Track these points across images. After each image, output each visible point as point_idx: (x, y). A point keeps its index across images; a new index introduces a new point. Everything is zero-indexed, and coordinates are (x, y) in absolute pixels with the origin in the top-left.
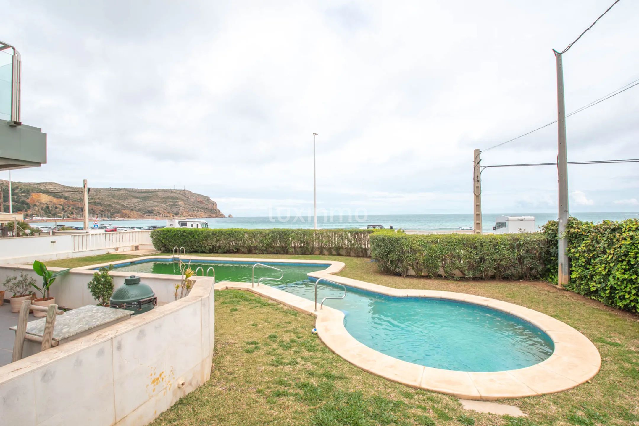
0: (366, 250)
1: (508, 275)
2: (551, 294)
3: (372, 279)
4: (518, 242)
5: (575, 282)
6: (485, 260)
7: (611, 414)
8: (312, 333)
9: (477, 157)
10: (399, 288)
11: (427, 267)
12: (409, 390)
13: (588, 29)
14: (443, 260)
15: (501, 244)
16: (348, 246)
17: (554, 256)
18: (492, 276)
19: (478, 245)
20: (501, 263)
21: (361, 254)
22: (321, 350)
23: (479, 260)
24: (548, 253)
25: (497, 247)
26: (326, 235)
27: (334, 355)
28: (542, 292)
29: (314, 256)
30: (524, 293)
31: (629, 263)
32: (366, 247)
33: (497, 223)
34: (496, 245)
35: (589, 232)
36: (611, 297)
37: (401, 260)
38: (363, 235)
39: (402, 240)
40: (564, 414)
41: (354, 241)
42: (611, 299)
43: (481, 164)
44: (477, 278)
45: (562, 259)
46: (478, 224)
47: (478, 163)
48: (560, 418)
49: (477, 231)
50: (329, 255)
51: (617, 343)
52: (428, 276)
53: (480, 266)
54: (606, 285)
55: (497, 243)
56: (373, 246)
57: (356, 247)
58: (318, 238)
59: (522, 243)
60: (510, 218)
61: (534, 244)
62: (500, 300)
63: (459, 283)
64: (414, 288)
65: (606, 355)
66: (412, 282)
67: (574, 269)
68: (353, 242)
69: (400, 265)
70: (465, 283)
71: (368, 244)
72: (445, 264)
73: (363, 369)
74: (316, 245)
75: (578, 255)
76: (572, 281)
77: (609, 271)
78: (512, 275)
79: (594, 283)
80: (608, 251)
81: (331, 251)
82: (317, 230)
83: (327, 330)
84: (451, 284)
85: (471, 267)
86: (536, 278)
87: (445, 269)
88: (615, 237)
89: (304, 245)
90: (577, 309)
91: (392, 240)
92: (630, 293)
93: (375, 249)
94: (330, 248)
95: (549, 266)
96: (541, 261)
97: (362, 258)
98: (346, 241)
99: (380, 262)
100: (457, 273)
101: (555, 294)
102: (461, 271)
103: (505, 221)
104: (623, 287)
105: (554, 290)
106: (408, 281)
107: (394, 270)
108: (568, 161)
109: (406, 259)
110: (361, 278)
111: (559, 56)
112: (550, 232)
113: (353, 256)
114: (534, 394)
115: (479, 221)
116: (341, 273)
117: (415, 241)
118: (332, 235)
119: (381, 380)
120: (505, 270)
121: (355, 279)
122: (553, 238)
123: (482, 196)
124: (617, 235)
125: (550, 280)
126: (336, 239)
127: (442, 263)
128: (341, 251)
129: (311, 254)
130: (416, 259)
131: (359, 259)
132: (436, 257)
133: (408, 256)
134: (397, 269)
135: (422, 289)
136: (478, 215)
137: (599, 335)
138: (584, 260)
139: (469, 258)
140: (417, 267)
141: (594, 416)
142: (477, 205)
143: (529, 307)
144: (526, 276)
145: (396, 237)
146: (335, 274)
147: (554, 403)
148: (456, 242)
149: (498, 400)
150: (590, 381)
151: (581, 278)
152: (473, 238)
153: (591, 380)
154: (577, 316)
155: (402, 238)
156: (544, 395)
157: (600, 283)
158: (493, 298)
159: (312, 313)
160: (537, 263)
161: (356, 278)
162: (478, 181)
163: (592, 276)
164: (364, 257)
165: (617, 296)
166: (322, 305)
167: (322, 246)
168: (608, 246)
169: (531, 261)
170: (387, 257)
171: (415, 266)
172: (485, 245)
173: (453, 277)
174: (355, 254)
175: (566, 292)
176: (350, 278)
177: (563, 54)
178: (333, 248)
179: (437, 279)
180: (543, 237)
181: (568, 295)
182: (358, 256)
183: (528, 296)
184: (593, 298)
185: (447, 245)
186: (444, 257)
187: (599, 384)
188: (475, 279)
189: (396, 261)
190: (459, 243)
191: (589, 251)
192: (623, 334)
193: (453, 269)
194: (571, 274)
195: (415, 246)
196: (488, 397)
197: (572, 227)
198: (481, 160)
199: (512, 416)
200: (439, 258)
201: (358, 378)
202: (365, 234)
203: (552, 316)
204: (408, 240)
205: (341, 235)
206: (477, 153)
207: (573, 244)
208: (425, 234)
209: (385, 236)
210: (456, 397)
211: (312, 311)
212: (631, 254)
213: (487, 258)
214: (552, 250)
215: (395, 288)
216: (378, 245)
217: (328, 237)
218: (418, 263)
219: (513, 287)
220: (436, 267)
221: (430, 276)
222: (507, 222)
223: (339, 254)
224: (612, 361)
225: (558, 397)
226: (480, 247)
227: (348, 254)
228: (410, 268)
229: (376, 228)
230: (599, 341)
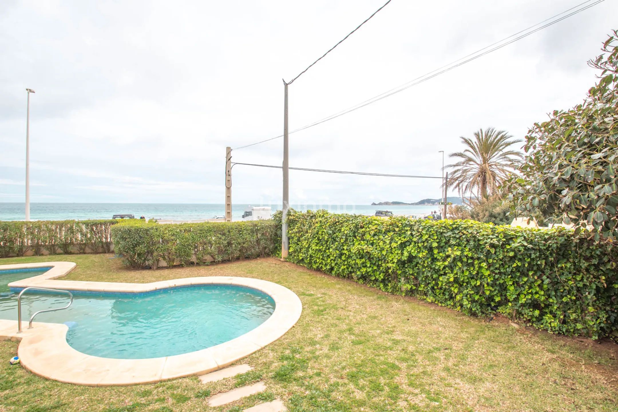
0: (108, 244)
1: (249, 254)
2: (277, 266)
3: (115, 277)
4: (256, 228)
5: (291, 255)
6: (232, 244)
7: (305, 345)
8: (11, 364)
9: (228, 153)
10: (147, 282)
11: (179, 256)
12: (148, 388)
13: (303, 72)
14: (196, 247)
15: (244, 230)
16: (82, 241)
17: (280, 237)
18: (237, 257)
19: (226, 231)
20: (244, 245)
21: (101, 250)
22: (24, 383)
23: (227, 244)
24: (276, 235)
25: (241, 232)
26: (45, 229)
27: (47, 383)
28: (271, 265)
29: (23, 258)
30: (259, 268)
31: (318, 239)
32: (109, 240)
33: (245, 212)
34: (241, 231)
35: (299, 218)
36: (310, 263)
37: (151, 252)
38: (103, 227)
39: (152, 231)
40: (278, 356)
41: (91, 234)
42: (310, 264)
43: (232, 160)
44: (225, 260)
45: (284, 239)
46: (229, 213)
47: (229, 159)
48: (275, 361)
49: (228, 219)
50: (50, 254)
51: (311, 294)
52: (180, 265)
53: (227, 250)
54: (308, 255)
55: (241, 229)
56: (116, 239)
57: (93, 242)
58: (32, 233)
59: (259, 228)
60: (254, 208)
61: (267, 228)
62: (242, 277)
63: (210, 267)
64: (165, 279)
65: (306, 304)
66: (162, 274)
67: (291, 245)
68: (89, 235)
69: (149, 257)
70: (215, 267)
71: (111, 237)
72: (197, 251)
73: (90, 386)
74: (28, 242)
75: (293, 235)
76: (290, 254)
77: (309, 245)
78: (252, 254)
79: (301, 254)
80: (309, 231)
81: (54, 249)
82: (31, 222)
83: (37, 353)
84: (202, 270)
85: (220, 252)
86: (268, 255)
87: (197, 256)
88: (312, 221)
89: (5, 244)
90: (292, 274)
91: (141, 231)
92: (319, 258)
93: (118, 243)
94: (53, 246)
95: (277, 245)
96: (272, 241)
97: (102, 255)
98: (79, 236)
99: (125, 256)
100: (208, 258)
101: (280, 266)
102: (212, 256)
103: (250, 211)
104: (316, 255)
105: (279, 262)
106: (158, 273)
107: (143, 264)
108: (289, 166)
109: (156, 250)
110: (98, 278)
111: (286, 85)
112: (277, 219)
113: (89, 253)
114: (259, 348)
115: (229, 210)
116: (69, 276)
117: (167, 231)
118: (57, 228)
119: (114, 390)
120: (247, 250)
121: (90, 281)
122: (279, 223)
123: (232, 188)
124: (314, 220)
125: (277, 255)
126: (63, 233)
127: (195, 251)
128: (70, 248)
129: (18, 256)
130: (167, 249)
131: (98, 255)
132: (189, 245)
133: (159, 247)
134: (146, 261)
135: (173, 279)
136: (229, 205)
137: (302, 291)
138: (296, 238)
139: (219, 243)
140: (169, 257)
141: (295, 351)
142: (228, 197)
143: (262, 279)
144: (261, 254)
145: (145, 228)
146: (60, 278)
147: (272, 350)
148: (208, 230)
149: (232, 364)
150: (295, 326)
151: (295, 252)
152: (222, 226)
153: (296, 324)
154: (291, 279)
155: (152, 228)
156: (266, 346)
157: (305, 253)
158: (236, 276)
159: (12, 338)
160: (269, 243)
161: (91, 279)
162: (229, 175)
163: (301, 249)
164: (105, 253)
165: (313, 261)
166: (31, 322)
167: (38, 243)
168: (309, 227)
169: (265, 241)
170: (134, 250)
171: (166, 257)
172: (232, 232)
173: (205, 263)
174: (92, 250)
175: (286, 263)
176: (81, 280)
177: (288, 85)
178: (57, 245)
179: (189, 267)
180: (273, 223)
181: (287, 265)
182: (96, 253)
183: (262, 270)
184: (301, 264)
185: (199, 233)
186: (196, 245)
187: (300, 326)
188: (224, 262)
189: (145, 254)
190: (210, 231)
191: (299, 232)
192: (315, 287)
193: (205, 255)
194: (289, 249)
195: (166, 237)
196: (223, 365)
197: (290, 215)
198: (231, 157)
199: (241, 373)
200: (192, 246)
201: (83, 397)
202: (107, 225)
203: (276, 283)
204: (159, 230)
205: (71, 228)
206: (229, 150)
207: (290, 227)
208: (178, 223)
209: (132, 227)
210: (195, 376)
211: (13, 333)
212: (320, 233)
213: (234, 242)
214: (278, 233)
215: (143, 282)
216: (123, 237)
217: (50, 230)
218: (170, 253)
219: (252, 264)
220: (188, 255)
221: (182, 265)
222: (252, 211)
223: (67, 253)
224: (308, 307)
225: (275, 345)
226: (228, 233)
227: (82, 251)
228: (161, 259)
229: (125, 218)
230: (302, 295)
